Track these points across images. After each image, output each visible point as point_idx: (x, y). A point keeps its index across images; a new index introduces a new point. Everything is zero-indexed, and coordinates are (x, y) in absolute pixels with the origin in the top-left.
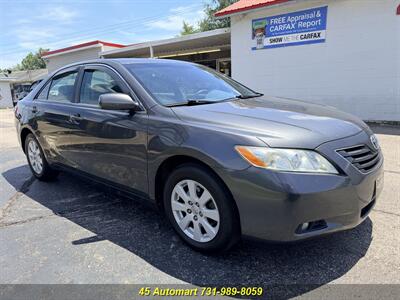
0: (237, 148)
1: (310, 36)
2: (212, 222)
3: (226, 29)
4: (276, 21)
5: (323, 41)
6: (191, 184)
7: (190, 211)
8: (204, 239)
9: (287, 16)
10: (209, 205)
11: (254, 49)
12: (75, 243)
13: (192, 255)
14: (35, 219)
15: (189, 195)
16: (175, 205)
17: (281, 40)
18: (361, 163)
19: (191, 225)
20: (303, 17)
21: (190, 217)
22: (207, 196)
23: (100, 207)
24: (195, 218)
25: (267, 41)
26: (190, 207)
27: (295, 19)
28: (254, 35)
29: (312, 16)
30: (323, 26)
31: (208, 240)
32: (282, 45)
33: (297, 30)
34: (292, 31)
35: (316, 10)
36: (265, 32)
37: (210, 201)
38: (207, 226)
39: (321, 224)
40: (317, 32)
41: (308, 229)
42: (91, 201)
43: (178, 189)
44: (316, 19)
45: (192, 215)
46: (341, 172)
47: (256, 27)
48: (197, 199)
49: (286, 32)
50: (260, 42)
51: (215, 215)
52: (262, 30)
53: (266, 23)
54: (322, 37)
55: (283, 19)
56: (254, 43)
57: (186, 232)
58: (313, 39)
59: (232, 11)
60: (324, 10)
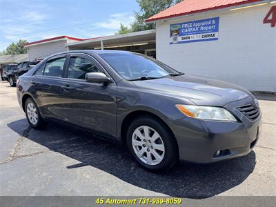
0: (176, 105)
1: (208, 36)
2: (160, 152)
3: (153, 30)
4: (186, 26)
5: (217, 39)
6: (146, 129)
7: (144, 146)
8: (153, 163)
9: (193, 22)
10: (157, 142)
11: (171, 43)
12: (69, 167)
13: (146, 173)
14: (38, 153)
15: (144, 135)
16: (135, 143)
17: (189, 38)
18: (250, 115)
19: (145, 154)
20: (204, 24)
21: (144, 150)
22: (156, 135)
23: (80, 146)
24: (148, 150)
25: (180, 39)
26: (145, 143)
27: (199, 25)
28: (171, 35)
29: (209, 23)
30: (216, 30)
31: (157, 163)
32: (190, 41)
33: (199, 31)
34: (197, 33)
35: (212, 19)
36: (178, 32)
37: (159, 139)
38: (156, 155)
39: (227, 152)
40: (212, 33)
41: (220, 155)
42: (73, 142)
43: (137, 132)
44: (212, 25)
45: (146, 148)
46: (239, 120)
47: (173, 29)
48: (149, 138)
49: (192, 33)
50: (175, 39)
51: (161, 147)
52: (177, 31)
53: (179, 27)
54: (216, 37)
55: (191, 24)
56: (171, 40)
57: (141, 159)
58: (210, 38)
59: (157, 19)
60: (217, 19)
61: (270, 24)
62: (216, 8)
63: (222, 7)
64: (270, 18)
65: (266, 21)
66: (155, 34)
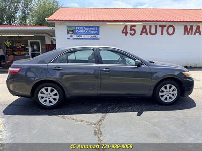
1: (94, 37)
4: (79, 28)
5: (99, 39)
8: (171, 100)
10: (173, 90)
11: (68, 39)
17: (81, 36)
19: (166, 98)
20: (91, 29)
25: (75, 36)
27: (87, 29)
28: (68, 33)
29: (94, 29)
30: (98, 33)
32: (81, 39)
33: (88, 33)
34: (86, 34)
35: (96, 27)
36: (74, 32)
37: (175, 88)
40: (96, 35)
44: (96, 30)
47: (69, 29)
49: (84, 33)
50: (71, 36)
51: (176, 92)
52: (72, 31)
53: (74, 28)
55: (82, 28)
56: (68, 36)
57: (164, 101)
60: (98, 27)
61: (124, 34)
62: (100, 21)
63: (103, 21)
64: (124, 31)
65: (123, 32)
66: (54, 30)
